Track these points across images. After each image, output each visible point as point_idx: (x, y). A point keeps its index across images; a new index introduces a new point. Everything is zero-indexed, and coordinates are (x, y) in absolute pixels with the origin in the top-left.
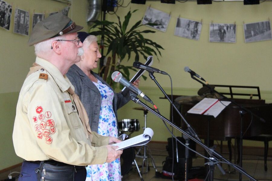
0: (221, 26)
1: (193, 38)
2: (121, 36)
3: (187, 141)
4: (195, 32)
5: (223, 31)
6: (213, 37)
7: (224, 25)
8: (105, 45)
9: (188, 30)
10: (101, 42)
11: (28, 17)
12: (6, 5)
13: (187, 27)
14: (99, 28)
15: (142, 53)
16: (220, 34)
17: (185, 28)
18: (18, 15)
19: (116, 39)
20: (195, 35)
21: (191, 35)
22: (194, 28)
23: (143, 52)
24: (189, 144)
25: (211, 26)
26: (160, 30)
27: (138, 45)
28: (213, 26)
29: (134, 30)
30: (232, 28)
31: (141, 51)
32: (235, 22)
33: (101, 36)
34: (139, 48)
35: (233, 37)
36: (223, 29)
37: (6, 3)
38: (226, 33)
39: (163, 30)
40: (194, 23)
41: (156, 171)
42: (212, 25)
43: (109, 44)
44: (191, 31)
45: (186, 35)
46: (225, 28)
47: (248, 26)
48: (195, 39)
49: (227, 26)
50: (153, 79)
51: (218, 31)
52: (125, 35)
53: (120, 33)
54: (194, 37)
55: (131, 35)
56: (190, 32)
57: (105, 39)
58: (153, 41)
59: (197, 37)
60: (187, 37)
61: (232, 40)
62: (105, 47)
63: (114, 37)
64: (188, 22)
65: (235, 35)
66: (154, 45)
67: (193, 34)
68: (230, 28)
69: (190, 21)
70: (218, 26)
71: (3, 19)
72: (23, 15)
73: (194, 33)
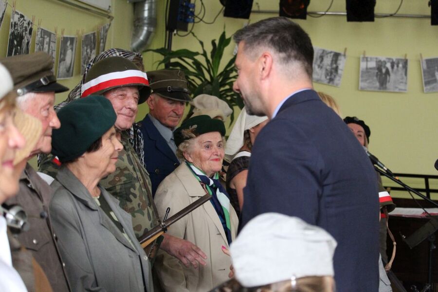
0: (380, 61)
4: (333, 71)
5: (384, 70)
6: (366, 80)
7: (387, 60)
9: (320, 67)
11: (55, 42)
12: (25, 20)
13: (319, 63)
16: (379, 76)
17: (316, 63)
18: (41, 39)
20: (333, 76)
21: (326, 77)
22: (332, 64)
25: (363, 60)
28: (367, 61)
30: (401, 65)
32: (406, 55)
35: (402, 82)
36: (385, 67)
37: (25, 18)
38: (389, 75)
40: (332, 54)
42: (365, 59)
44: (327, 70)
46: (388, 65)
47: (429, 61)
48: (333, 83)
49: (391, 61)
51: (377, 71)
54: (331, 80)
56: (324, 71)
59: (336, 80)
61: (402, 86)
64: (321, 52)
65: (407, 79)
67: (329, 74)
68: (398, 66)
69: (324, 51)
70: (376, 62)
71: (19, 48)
72: (47, 40)
73: (331, 73)
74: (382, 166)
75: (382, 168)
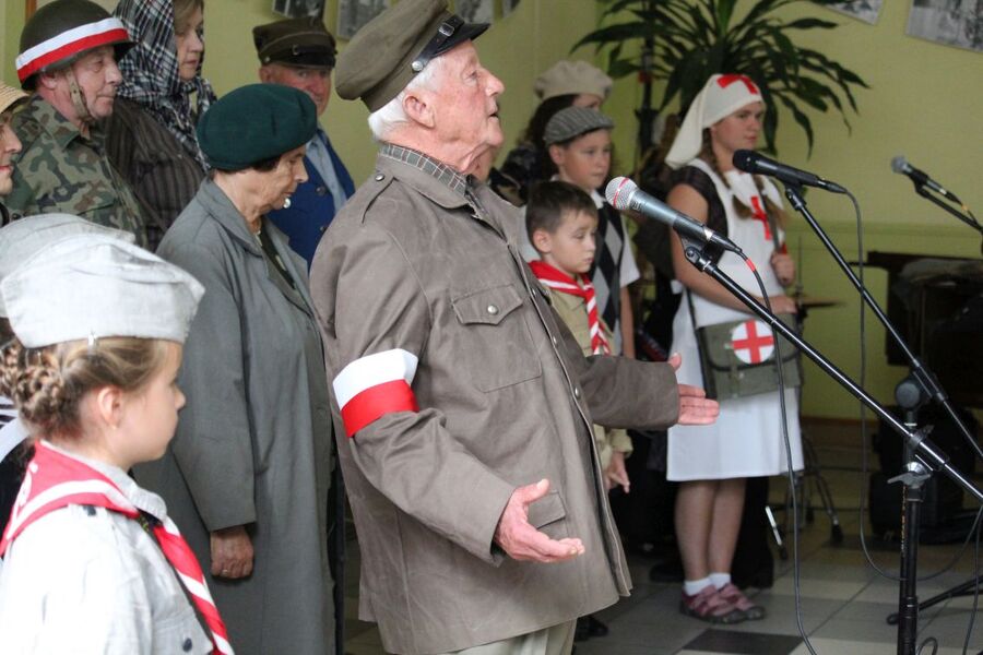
1: (974, 46)
2: (712, 39)
3: (910, 415)
4: (980, 23)
8: (657, 72)
9: (956, 16)
10: (643, 62)
13: (952, 7)
14: (637, 13)
15: (787, 102)
17: (947, 8)
19: (695, 50)
20: (980, 35)
21: (967, 35)
22: (978, 10)
23: (792, 97)
24: (915, 425)
26: (855, 15)
27: (771, 73)
29: (758, 20)
31: (784, 94)
33: (642, 41)
34: (778, 85)
39: (865, 15)
41: (836, 522)
43: (670, 68)
45: (948, 35)
50: (798, 209)
52: (728, 35)
53: (711, 29)
54: (978, 41)
55: (750, 36)
56: (963, 25)
57: (659, 50)
58: (831, 58)
60: (953, 43)
62: (658, 77)
63: (689, 45)
66: (833, 73)
73: (977, 27)
74: (935, 186)
75: (937, 191)
